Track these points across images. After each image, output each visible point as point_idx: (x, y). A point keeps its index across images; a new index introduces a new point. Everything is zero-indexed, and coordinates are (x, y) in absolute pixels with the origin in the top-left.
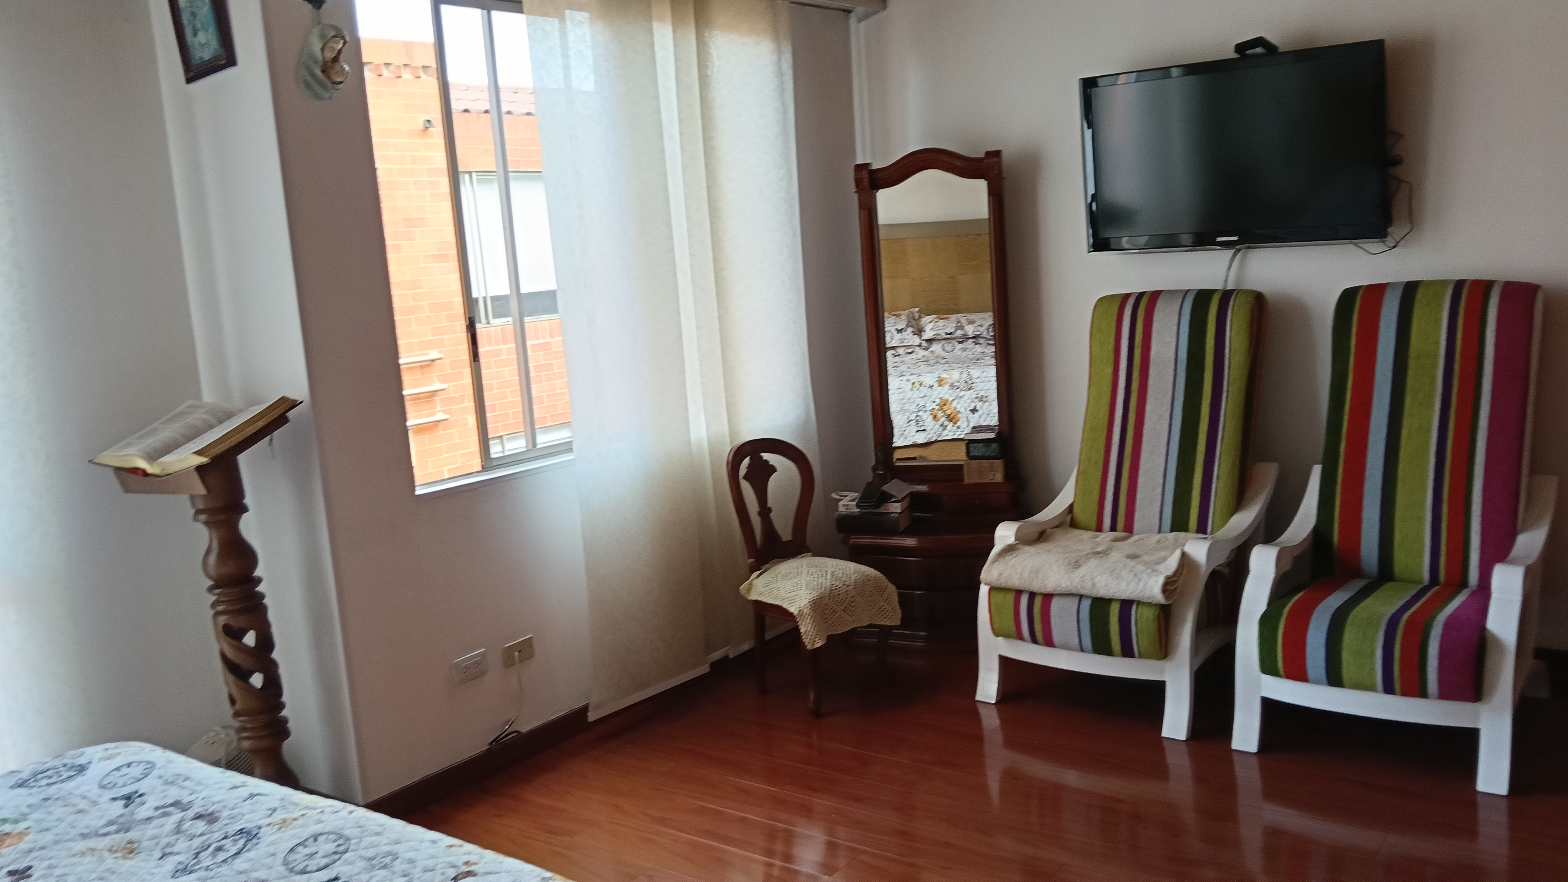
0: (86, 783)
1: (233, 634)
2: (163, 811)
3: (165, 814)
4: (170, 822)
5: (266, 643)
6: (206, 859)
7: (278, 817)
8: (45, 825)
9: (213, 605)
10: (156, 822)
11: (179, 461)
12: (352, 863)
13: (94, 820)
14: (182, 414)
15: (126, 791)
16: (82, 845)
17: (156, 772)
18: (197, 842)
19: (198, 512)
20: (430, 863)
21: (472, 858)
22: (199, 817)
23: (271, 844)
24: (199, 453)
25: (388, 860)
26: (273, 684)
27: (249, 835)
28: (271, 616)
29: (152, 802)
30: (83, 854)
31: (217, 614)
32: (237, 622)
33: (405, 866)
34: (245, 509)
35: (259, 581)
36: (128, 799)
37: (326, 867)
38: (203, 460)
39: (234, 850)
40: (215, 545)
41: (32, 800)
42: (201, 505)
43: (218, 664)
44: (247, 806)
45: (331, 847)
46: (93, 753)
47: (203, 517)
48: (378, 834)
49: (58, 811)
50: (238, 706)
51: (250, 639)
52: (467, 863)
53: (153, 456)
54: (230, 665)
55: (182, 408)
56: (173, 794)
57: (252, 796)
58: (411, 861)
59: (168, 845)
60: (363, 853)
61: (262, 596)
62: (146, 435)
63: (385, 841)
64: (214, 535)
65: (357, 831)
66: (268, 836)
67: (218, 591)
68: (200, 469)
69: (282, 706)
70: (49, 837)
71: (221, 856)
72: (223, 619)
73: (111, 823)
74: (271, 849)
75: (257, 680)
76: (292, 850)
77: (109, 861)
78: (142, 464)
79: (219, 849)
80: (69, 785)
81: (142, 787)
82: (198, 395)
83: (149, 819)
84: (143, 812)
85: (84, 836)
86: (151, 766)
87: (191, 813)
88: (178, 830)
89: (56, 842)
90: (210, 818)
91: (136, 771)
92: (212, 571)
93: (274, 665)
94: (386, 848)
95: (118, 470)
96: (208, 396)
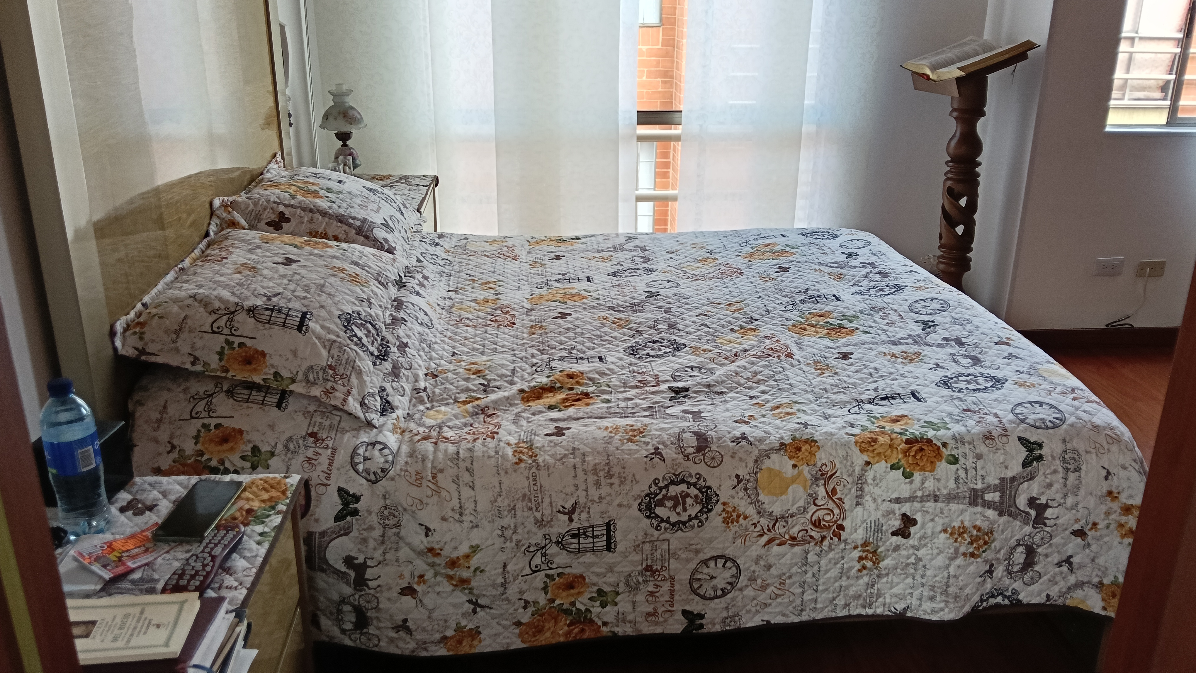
0: (834, 244)
1: (953, 194)
2: (864, 265)
3: (863, 267)
4: (864, 271)
5: (972, 207)
6: (872, 292)
7: (918, 284)
8: (805, 253)
9: (946, 174)
10: (857, 269)
11: (948, 72)
12: (945, 317)
13: (829, 259)
14: (965, 43)
15: (851, 251)
16: (817, 267)
17: (869, 247)
18: (873, 283)
19: (954, 110)
20: (987, 331)
21: (1013, 338)
22: (879, 273)
23: (909, 295)
24: (960, 69)
25: (965, 322)
26: (969, 234)
27: (899, 288)
28: (980, 190)
29: (860, 259)
30: (816, 270)
31: (948, 179)
32: (958, 188)
33: (972, 328)
34: (983, 114)
35: (979, 164)
36: (850, 255)
37: (930, 314)
38: (962, 74)
39: (888, 292)
40: (958, 134)
41: (804, 242)
42: (956, 106)
43: (939, 212)
44: (905, 275)
45: (938, 306)
46: (844, 231)
47: (955, 114)
48: (967, 309)
49: (814, 250)
50: (943, 241)
51: (963, 202)
52: (1008, 339)
53: (934, 68)
54: (945, 214)
55: (964, 41)
56: (873, 259)
57: (911, 271)
58: (977, 327)
59: (858, 281)
60: (953, 314)
61: (978, 175)
62: (938, 54)
63: (969, 313)
64: (959, 126)
65: (956, 304)
66: (907, 291)
67: (951, 164)
68: (959, 80)
69: (970, 250)
70: (804, 258)
71: (881, 293)
72: (949, 183)
73: (836, 263)
74: (906, 298)
75: (960, 229)
76: (916, 301)
77: (826, 277)
78: (928, 72)
79: (882, 290)
80: (825, 241)
81: (859, 252)
82: (980, 33)
83: (855, 267)
84: (853, 263)
85: (820, 264)
86: (869, 243)
87: (876, 270)
88: (866, 276)
89: (806, 262)
90: (884, 275)
91: (860, 244)
92: (951, 151)
93: (973, 222)
94: (967, 317)
95: (914, 73)
96: (987, 36)
